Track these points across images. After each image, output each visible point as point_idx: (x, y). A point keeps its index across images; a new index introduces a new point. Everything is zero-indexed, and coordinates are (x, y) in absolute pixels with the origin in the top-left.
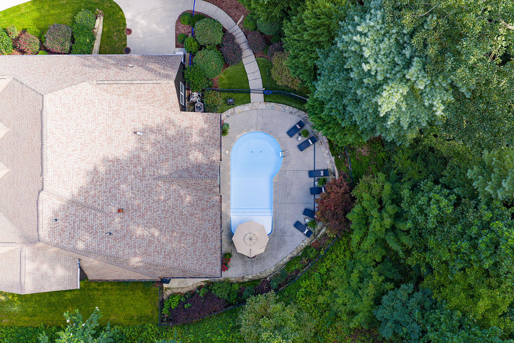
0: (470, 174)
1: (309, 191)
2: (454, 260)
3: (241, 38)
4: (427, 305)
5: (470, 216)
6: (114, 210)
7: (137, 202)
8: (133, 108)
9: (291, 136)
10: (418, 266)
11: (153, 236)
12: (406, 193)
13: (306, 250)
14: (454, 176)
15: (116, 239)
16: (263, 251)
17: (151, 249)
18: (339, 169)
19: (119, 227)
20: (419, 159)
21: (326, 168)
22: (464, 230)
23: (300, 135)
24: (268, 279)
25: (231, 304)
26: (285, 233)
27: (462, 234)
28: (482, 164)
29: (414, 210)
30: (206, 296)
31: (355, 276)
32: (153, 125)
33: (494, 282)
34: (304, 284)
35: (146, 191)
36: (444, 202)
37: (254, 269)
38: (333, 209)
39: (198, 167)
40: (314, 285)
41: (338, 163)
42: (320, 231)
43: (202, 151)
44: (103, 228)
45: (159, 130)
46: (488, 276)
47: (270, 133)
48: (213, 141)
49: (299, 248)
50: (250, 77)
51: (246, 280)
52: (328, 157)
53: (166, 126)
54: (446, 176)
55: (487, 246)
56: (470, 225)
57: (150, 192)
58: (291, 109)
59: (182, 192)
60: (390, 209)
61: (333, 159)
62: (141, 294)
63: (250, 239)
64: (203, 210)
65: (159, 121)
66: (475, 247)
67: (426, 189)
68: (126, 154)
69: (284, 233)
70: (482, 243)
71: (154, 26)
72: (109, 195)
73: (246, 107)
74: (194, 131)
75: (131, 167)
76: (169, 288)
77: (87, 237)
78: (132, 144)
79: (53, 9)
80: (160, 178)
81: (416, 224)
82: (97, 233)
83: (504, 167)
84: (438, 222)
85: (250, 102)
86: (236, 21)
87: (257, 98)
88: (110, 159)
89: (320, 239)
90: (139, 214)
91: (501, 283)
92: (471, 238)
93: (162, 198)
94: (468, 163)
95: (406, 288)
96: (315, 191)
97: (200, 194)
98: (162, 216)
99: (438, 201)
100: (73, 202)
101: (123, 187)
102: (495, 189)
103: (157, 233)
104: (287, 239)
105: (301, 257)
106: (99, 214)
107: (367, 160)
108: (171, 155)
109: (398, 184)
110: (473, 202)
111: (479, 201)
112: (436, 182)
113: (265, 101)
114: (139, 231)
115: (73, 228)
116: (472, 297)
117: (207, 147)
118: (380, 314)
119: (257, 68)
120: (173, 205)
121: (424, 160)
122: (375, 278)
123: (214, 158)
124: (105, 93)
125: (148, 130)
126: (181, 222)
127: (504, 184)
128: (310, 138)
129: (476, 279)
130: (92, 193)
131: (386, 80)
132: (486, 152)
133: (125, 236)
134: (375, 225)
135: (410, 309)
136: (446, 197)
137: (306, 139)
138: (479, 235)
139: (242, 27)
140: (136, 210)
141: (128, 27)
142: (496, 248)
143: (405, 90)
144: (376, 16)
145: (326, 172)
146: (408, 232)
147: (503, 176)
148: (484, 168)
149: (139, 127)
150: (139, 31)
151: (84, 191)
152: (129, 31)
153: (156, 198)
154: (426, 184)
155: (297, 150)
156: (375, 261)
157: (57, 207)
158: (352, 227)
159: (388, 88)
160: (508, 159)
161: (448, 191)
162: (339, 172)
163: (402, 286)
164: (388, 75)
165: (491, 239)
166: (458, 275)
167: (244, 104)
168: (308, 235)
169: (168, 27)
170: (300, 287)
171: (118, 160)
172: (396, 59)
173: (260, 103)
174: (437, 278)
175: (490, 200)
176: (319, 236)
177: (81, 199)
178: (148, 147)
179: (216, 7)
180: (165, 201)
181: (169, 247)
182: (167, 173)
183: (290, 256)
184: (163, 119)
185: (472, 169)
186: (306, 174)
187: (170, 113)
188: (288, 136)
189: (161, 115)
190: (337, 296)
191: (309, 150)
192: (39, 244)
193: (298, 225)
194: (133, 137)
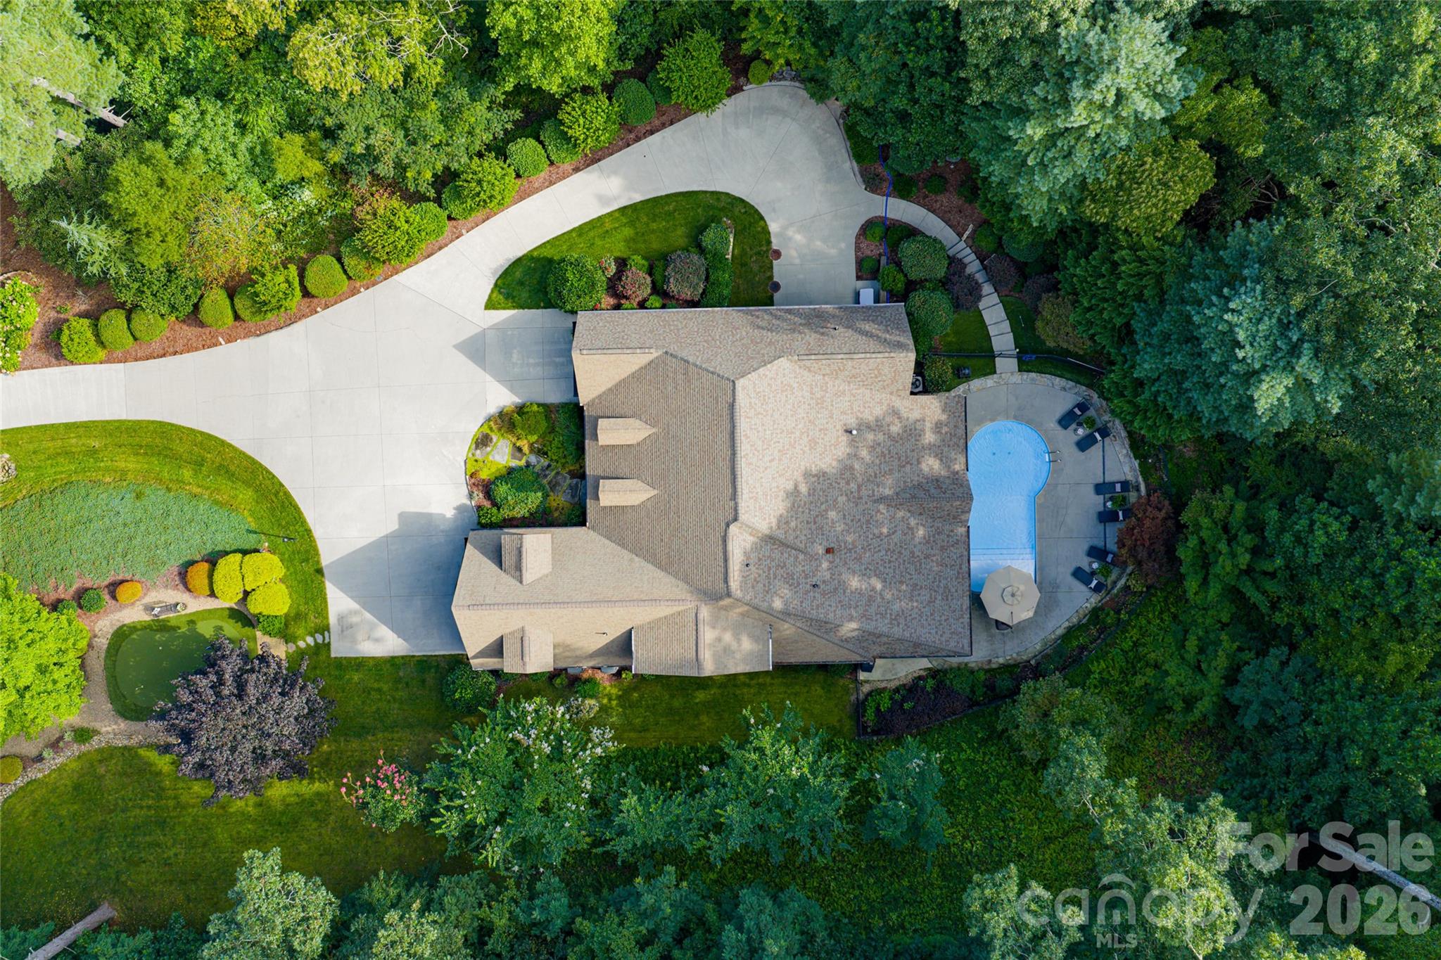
0: (1371, 486)
1: (1095, 516)
2: (1349, 608)
3: (973, 266)
4: (1309, 678)
5: (1373, 543)
6: (821, 551)
7: (850, 539)
8: (843, 393)
9: (1065, 427)
10: (1290, 627)
11: (873, 589)
12: (1273, 514)
13: (1095, 613)
14: (1345, 488)
15: (824, 594)
16: (1031, 614)
17: (873, 610)
18: (1145, 480)
19: (827, 575)
20: (1287, 463)
21: (1123, 479)
22: (1364, 563)
23: (1080, 424)
24: (1033, 662)
25: (978, 704)
26: (1058, 587)
27: (1361, 571)
28: (1387, 471)
29: (1287, 538)
30: (936, 690)
31: (1192, 644)
32: (871, 418)
33: (1407, 633)
34: (1095, 667)
35: (863, 520)
36: (1335, 526)
37: (1007, 648)
38: (1147, 544)
39: (936, 481)
40: (1114, 668)
41: (1145, 471)
42: (1115, 583)
43: (940, 456)
44: (806, 578)
45: (878, 426)
46: (1399, 625)
47: (1029, 422)
48: (955, 440)
49: (1081, 612)
50: (992, 331)
51: (994, 666)
52: (1127, 460)
53: (888, 419)
54: (1333, 489)
55: (1398, 582)
56: (1373, 556)
57: (868, 522)
58: (1063, 382)
59: (913, 522)
60: (1248, 540)
61: (1136, 463)
62: (820, 691)
63: (1013, 595)
64: (943, 549)
65: (878, 411)
66: (1381, 586)
67: (1304, 508)
68: (834, 464)
69: (1055, 587)
70: (1390, 579)
71: (818, 243)
72: (814, 527)
73: (989, 381)
74: (928, 425)
75: (843, 483)
76: (867, 682)
77: (786, 591)
78: (842, 448)
79: (654, 221)
80: (882, 499)
81: (1289, 559)
82: (799, 584)
83: (1418, 475)
84: (1325, 555)
85: (995, 372)
86: (960, 235)
87: (1008, 366)
88: (814, 472)
89: (1117, 595)
90: (854, 555)
91: (1417, 634)
92: (1374, 576)
93: (885, 530)
94: (1365, 470)
95: (1277, 653)
96: (1106, 517)
97: (938, 524)
98: (887, 558)
99: (1325, 525)
100: (771, 537)
101: (832, 514)
102: (1407, 506)
103: (879, 586)
104: (1061, 596)
105: (1086, 626)
106: (801, 557)
107: (1195, 465)
108: (896, 463)
109: (1255, 503)
110: (1376, 525)
111: (1384, 523)
112: (1319, 498)
113: (1020, 370)
114: (855, 583)
115: (768, 577)
116: (1376, 658)
117: (946, 449)
118: (1236, 695)
119: (1003, 315)
120: (901, 542)
121: (1294, 465)
122: (1225, 644)
123: (957, 467)
124: (806, 373)
125: (864, 426)
126: (912, 568)
127: (1419, 499)
128: (1098, 430)
129: (1382, 631)
130: (793, 524)
131: (1264, 368)
132: (1393, 456)
133: (836, 589)
134: (1223, 566)
135: (1284, 683)
136: (1337, 518)
137: (1088, 431)
138: (1386, 569)
139: (972, 242)
140: (850, 550)
141: (775, 246)
142: (1410, 585)
143: (1289, 381)
144: (1254, 290)
145: (1125, 485)
146: (1272, 575)
147: (1417, 489)
148: (1390, 477)
149: (852, 422)
150: (794, 253)
151: (783, 521)
152: (777, 254)
153: (876, 531)
154: (1304, 501)
155: (1075, 450)
156: (1220, 621)
157: (748, 546)
158: (1183, 570)
159: (1268, 379)
160: (1424, 465)
161: (1339, 511)
162: (1147, 486)
163: (1272, 651)
164: (1268, 363)
165: (1402, 573)
166: (1356, 629)
167: (985, 375)
168: (1097, 589)
169: (843, 245)
170: (1089, 672)
171: (824, 474)
172: (1279, 343)
173: (1012, 373)
174: (1322, 640)
175: (1400, 520)
176: (1115, 591)
177: (780, 534)
178: (864, 453)
179: (924, 211)
180: (889, 535)
181: (896, 607)
182: (890, 493)
183: (1067, 624)
184: (884, 408)
185: (1374, 478)
186: (1091, 489)
187: (894, 398)
188: (1059, 428)
189: (880, 403)
190: (1167, 673)
191: (1095, 451)
192: (727, 601)
193: (1078, 574)
194: (844, 438)
